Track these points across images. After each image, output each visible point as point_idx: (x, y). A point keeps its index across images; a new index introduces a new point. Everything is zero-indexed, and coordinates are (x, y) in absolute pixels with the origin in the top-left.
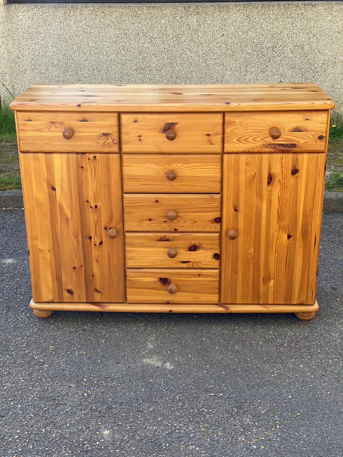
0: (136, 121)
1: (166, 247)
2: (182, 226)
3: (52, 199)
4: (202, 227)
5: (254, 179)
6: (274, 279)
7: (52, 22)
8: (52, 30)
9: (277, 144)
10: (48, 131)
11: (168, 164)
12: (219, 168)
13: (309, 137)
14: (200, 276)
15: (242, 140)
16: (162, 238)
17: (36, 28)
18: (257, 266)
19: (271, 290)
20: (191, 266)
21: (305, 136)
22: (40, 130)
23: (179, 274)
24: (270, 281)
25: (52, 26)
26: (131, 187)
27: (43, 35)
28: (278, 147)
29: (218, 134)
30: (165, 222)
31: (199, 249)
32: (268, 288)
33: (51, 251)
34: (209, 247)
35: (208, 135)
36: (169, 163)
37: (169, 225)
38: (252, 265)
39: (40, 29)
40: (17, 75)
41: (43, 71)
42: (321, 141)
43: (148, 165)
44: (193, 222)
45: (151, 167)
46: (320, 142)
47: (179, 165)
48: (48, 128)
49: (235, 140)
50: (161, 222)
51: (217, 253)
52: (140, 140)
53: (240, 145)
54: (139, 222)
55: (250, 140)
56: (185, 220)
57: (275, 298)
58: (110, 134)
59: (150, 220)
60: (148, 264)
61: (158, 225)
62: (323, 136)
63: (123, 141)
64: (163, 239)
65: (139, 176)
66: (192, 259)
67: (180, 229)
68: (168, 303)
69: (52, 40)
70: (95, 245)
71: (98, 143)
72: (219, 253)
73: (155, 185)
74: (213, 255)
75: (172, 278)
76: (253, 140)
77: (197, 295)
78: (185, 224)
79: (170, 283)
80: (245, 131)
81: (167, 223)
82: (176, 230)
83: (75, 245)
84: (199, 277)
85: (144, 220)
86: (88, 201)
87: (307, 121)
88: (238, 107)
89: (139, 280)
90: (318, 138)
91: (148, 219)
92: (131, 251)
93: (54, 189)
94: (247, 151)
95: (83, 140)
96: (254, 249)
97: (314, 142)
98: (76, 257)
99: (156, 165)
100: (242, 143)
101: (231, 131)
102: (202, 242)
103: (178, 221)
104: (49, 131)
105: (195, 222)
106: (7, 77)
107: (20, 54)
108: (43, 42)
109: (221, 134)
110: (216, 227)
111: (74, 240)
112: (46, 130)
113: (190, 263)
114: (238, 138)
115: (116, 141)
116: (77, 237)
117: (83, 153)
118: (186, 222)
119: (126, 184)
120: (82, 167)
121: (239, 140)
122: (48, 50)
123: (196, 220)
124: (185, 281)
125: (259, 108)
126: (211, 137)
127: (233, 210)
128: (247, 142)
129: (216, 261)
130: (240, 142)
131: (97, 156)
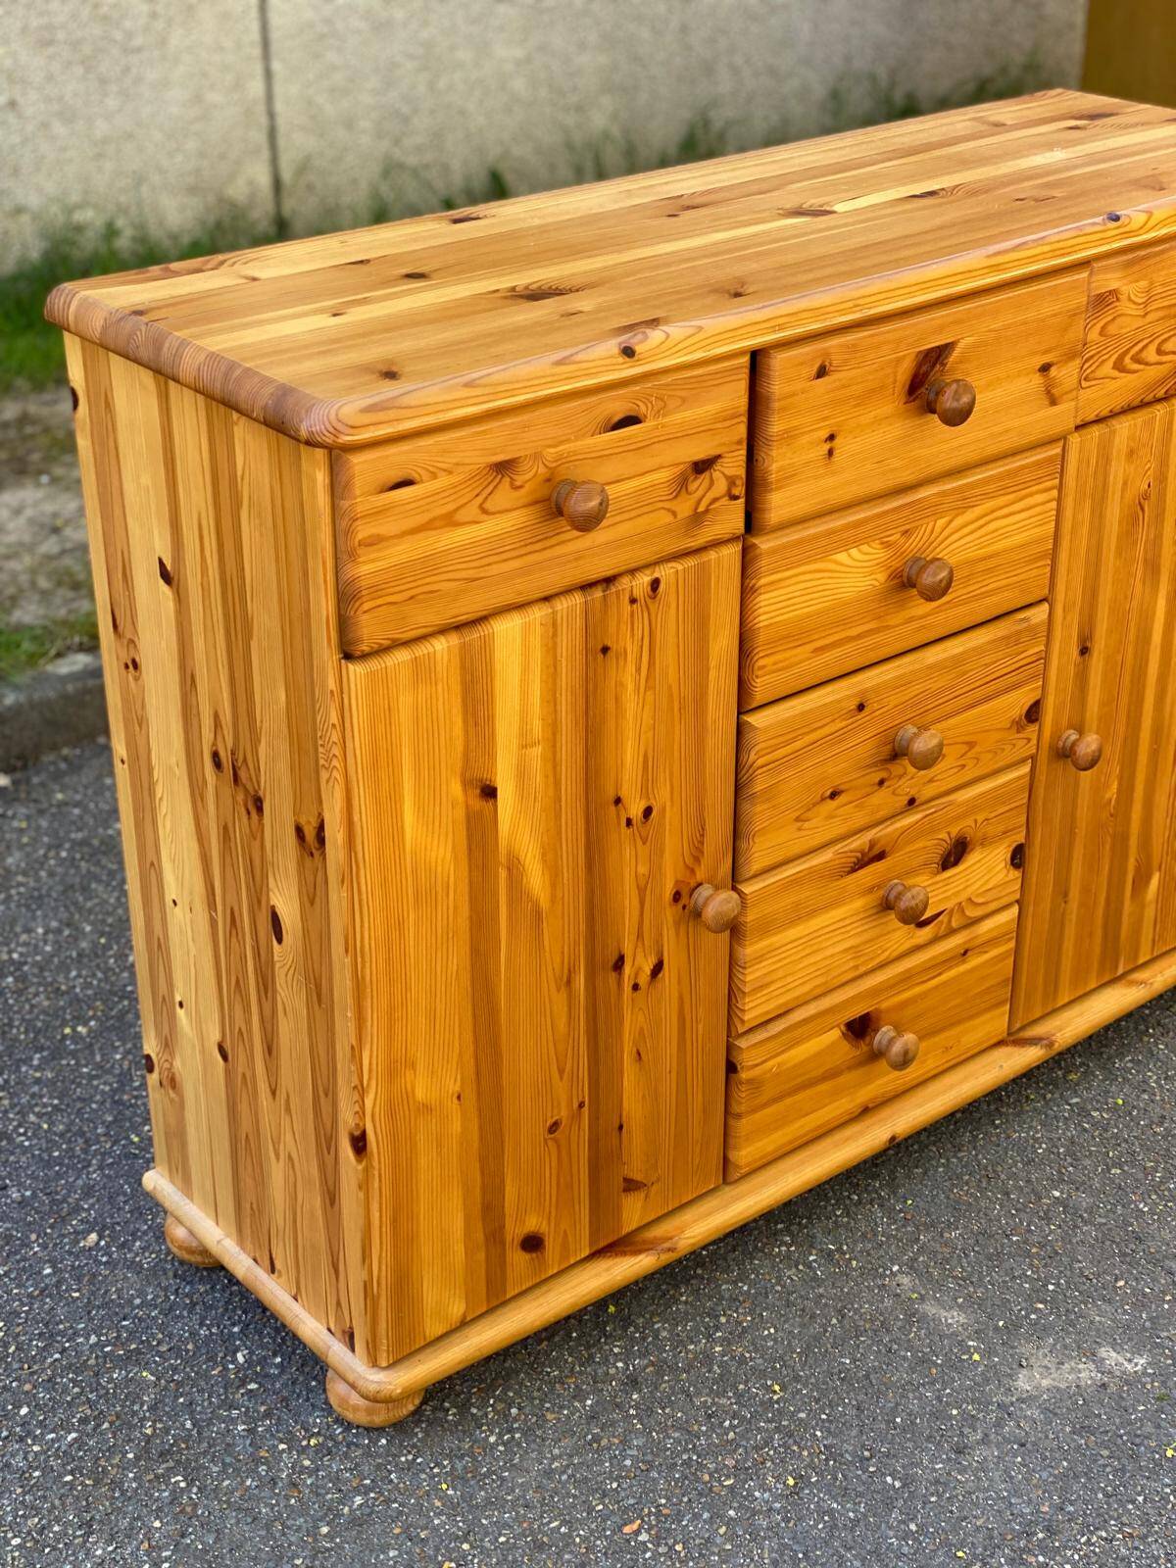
0: (821, 372)
1: (872, 889)
2: (930, 781)
4: (990, 756)
5: (1142, 509)
6: (1160, 869)
10: (485, 517)
11: (907, 532)
12: (1053, 500)
14: (969, 954)
15: (1127, 360)
16: (863, 854)
18: (1123, 838)
19: (1150, 913)
20: (943, 929)
22: (450, 521)
23: (907, 978)
24: (1148, 880)
29: (1072, 358)
30: (881, 782)
31: (971, 850)
32: (1143, 907)
33: (468, 1092)
35: (1045, 368)
36: (908, 527)
37: (893, 793)
43: (842, 557)
44: (966, 748)
45: (850, 563)
47: (941, 523)
48: (480, 499)
49: (1107, 369)
50: (868, 790)
51: (1022, 841)
52: (830, 453)
53: (1126, 379)
54: (797, 819)
55: (1151, 354)
58: (719, 456)
59: (833, 795)
61: (856, 806)
63: (773, 477)
64: (866, 859)
65: (809, 616)
66: (949, 897)
67: (924, 795)
68: (866, 1111)
70: (635, 987)
71: (674, 514)
73: (859, 637)
74: (1009, 856)
75: (884, 1005)
76: (1159, 352)
77: (952, 1035)
78: (941, 765)
79: (876, 1029)
80: (1140, 322)
81: (886, 784)
82: (912, 800)
83: (562, 1024)
84: (963, 962)
85: (814, 805)
86: (618, 801)
91: (829, 793)
92: (760, 958)
93: (489, 792)
94: (1137, 402)
96: (1120, 782)
98: (561, 1072)
99: (866, 549)
100: (1128, 372)
101: (1101, 333)
102: (981, 818)
104: (485, 511)
105: (971, 745)
109: (1081, 354)
110: (1030, 741)
111: (560, 1000)
112: (472, 511)
113: (941, 918)
114: (1116, 356)
116: (569, 982)
117: (608, 581)
118: (944, 757)
119: (764, 667)
120: (605, 650)
121: (1119, 366)
123: (975, 738)
124: (923, 996)
126: (1053, 371)
127: (1075, 654)
128: (1140, 363)
129: (1015, 873)
130: (1123, 370)
131: (665, 572)
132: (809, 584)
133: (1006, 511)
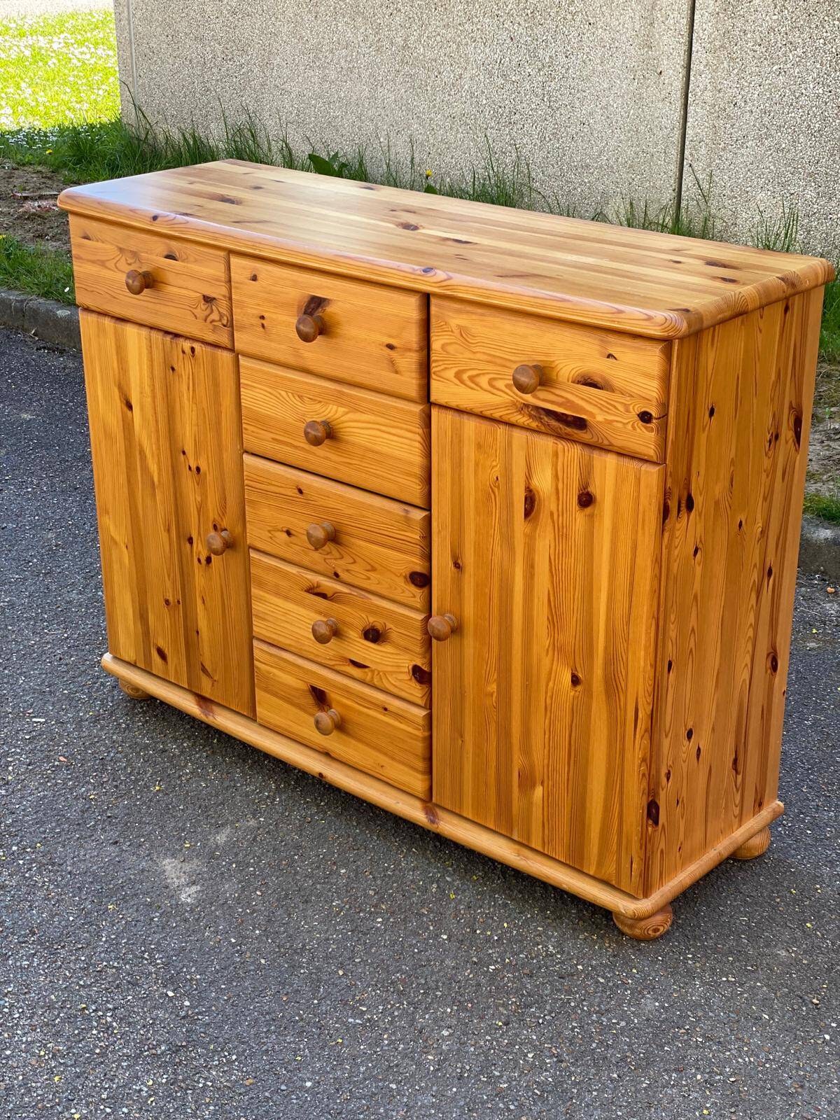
0: (254, 278)
1: (320, 613)
2: (348, 571)
3: (128, 427)
4: (388, 585)
5: (494, 492)
6: (542, 783)
7: (826, 18)
8: (822, 41)
9: (544, 409)
12: (419, 442)
13: (615, 407)
14: (387, 712)
15: (465, 377)
16: (314, 587)
17: (786, 34)
18: (504, 732)
19: (537, 814)
20: (368, 679)
21: (608, 403)
22: (103, 264)
23: (347, 691)
24: (533, 786)
25: (824, 30)
26: (256, 441)
27: (799, 51)
28: (546, 419)
29: (410, 350)
31: (383, 641)
32: (530, 804)
33: (130, 547)
34: (402, 643)
35: (391, 347)
36: (320, 400)
37: (325, 560)
38: (493, 728)
39: (795, 37)
40: (724, 149)
41: (784, 146)
42: (646, 428)
43: (284, 394)
44: (369, 567)
45: (288, 399)
46: (644, 430)
47: (341, 410)
48: (115, 261)
49: (450, 374)
50: (309, 546)
51: (419, 664)
52: (263, 326)
53: (462, 389)
54: (269, 531)
55: (484, 381)
56: (354, 556)
57: (546, 840)
58: (214, 299)
59: (288, 533)
60: (288, 642)
61: (302, 550)
62: (651, 415)
63: (236, 323)
64: (316, 591)
65: (268, 416)
66: (372, 661)
67: (343, 575)
68: (327, 755)
69: (818, 66)
70: (199, 560)
71: (196, 317)
72: (425, 668)
74: (410, 667)
75: (333, 695)
76: (490, 382)
77: (383, 759)
78: (353, 566)
79: (330, 707)
80: (471, 356)
81: (320, 550)
82: (336, 575)
83: (167, 548)
84: (384, 715)
85: (278, 530)
86: (184, 453)
87: (611, 360)
88: (445, 284)
89: (274, 675)
90: (638, 415)
91: (285, 529)
92: (261, 600)
93: (130, 407)
94: (477, 411)
95: (171, 304)
96: (498, 686)
97: (629, 427)
98: (169, 576)
99: (297, 398)
100: (465, 385)
101: (443, 346)
102: (389, 625)
103: (340, 553)
104: (116, 269)
105: (373, 569)
106: (703, 151)
107: (740, 97)
108: (797, 70)
109: (417, 351)
110: (414, 597)
111: (165, 535)
113: (367, 670)
114: (457, 369)
115: (225, 318)
116: (169, 530)
117: (177, 336)
118: (355, 562)
119: (247, 430)
120: (173, 369)
121: (458, 375)
122: (804, 91)
123: (376, 566)
125: (488, 297)
126: (397, 353)
127: (451, 564)
128: (477, 385)
129: (418, 686)
130: (462, 382)
131: (197, 346)
132: (267, 399)
133: (383, 428)
